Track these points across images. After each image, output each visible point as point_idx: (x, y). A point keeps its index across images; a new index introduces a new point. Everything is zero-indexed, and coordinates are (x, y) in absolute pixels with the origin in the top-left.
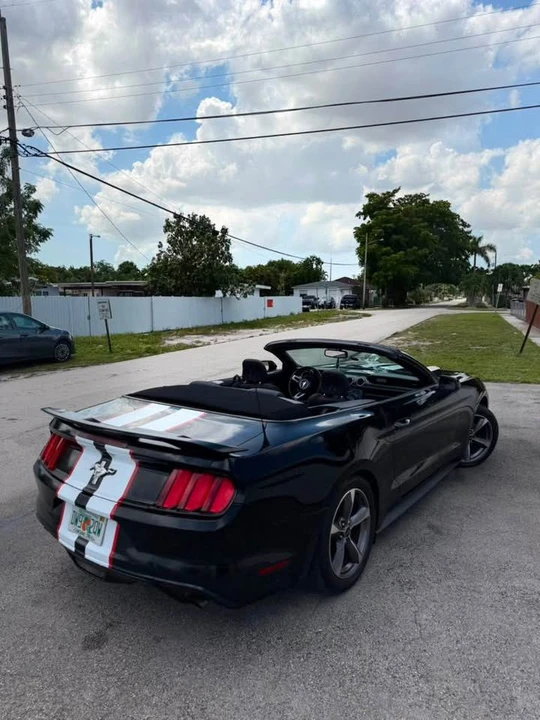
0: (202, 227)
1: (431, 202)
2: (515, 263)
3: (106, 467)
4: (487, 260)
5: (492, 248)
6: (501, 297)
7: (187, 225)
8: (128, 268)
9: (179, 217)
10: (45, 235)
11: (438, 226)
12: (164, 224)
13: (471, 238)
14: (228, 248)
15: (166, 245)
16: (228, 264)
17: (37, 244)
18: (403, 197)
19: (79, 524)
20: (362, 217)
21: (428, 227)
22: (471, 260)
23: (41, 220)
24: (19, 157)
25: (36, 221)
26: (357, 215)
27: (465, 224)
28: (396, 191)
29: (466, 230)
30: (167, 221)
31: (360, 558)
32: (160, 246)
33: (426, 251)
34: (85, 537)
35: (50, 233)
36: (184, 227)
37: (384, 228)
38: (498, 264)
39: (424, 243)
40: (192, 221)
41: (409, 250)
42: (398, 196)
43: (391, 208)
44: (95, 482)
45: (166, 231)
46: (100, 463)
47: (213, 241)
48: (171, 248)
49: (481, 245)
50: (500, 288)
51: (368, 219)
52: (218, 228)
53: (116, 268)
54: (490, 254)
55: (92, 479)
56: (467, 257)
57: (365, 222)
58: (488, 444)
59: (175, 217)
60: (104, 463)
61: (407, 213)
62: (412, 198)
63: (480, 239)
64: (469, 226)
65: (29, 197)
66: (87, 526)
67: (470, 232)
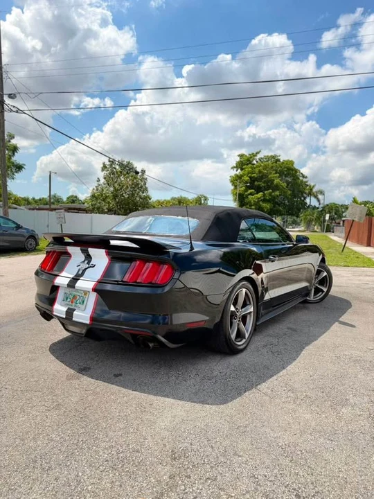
0: (128, 169)
1: (281, 161)
2: (337, 203)
3: (88, 263)
4: (319, 201)
5: (322, 193)
6: (328, 225)
7: (117, 167)
8: (73, 199)
9: (112, 162)
10: (19, 168)
11: (286, 176)
12: (102, 166)
13: (307, 185)
14: (145, 184)
15: (102, 181)
16: (145, 194)
17: (13, 174)
18: (262, 157)
19: (69, 300)
20: (235, 169)
21: (279, 177)
22: (308, 201)
23: (17, 158)
24: (5, 113)
25: (14, 159)
26: (232, 168)
27: (303, 176)
28: (258, 153)
29: (305, 180)
30: (104, 163)
31: (247, 335)
32: (99, 180)
33: (277, 193)
34: (73, 307)
35: (23, 167)
36: (115, 168)
37: (250, 177)
38: (326, 203)
39: (277, 188)
40: (121, 164)
41: (266, 192)
42: (259, 156)
43: (254, 164)
44: (80, 272)
45: (103, 170)
46: (84, 262)
47: (135, 178)
48: (106, 182)
49: (314, 190)
50: (327, 217)
51: (239, 170)
52: (139, 170)
53: (65, 199)
54: (320, 197)
55: (79, 271)
56: (305, 198)
57: (237, 173)
58: (325, 290)
59: (109, 161)
60: (86, 262)
61: (265, 167)
62: (268, 158)
63: (313, 187)
64: (306, 177)
65: (9, 141)
66: (75, 301)
67: (307, 182)
